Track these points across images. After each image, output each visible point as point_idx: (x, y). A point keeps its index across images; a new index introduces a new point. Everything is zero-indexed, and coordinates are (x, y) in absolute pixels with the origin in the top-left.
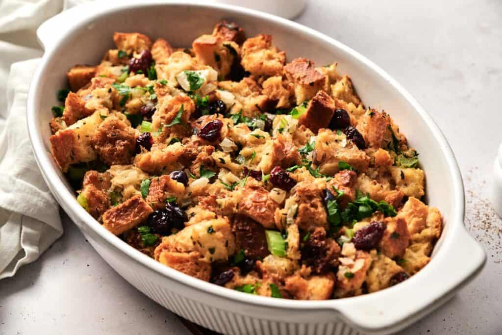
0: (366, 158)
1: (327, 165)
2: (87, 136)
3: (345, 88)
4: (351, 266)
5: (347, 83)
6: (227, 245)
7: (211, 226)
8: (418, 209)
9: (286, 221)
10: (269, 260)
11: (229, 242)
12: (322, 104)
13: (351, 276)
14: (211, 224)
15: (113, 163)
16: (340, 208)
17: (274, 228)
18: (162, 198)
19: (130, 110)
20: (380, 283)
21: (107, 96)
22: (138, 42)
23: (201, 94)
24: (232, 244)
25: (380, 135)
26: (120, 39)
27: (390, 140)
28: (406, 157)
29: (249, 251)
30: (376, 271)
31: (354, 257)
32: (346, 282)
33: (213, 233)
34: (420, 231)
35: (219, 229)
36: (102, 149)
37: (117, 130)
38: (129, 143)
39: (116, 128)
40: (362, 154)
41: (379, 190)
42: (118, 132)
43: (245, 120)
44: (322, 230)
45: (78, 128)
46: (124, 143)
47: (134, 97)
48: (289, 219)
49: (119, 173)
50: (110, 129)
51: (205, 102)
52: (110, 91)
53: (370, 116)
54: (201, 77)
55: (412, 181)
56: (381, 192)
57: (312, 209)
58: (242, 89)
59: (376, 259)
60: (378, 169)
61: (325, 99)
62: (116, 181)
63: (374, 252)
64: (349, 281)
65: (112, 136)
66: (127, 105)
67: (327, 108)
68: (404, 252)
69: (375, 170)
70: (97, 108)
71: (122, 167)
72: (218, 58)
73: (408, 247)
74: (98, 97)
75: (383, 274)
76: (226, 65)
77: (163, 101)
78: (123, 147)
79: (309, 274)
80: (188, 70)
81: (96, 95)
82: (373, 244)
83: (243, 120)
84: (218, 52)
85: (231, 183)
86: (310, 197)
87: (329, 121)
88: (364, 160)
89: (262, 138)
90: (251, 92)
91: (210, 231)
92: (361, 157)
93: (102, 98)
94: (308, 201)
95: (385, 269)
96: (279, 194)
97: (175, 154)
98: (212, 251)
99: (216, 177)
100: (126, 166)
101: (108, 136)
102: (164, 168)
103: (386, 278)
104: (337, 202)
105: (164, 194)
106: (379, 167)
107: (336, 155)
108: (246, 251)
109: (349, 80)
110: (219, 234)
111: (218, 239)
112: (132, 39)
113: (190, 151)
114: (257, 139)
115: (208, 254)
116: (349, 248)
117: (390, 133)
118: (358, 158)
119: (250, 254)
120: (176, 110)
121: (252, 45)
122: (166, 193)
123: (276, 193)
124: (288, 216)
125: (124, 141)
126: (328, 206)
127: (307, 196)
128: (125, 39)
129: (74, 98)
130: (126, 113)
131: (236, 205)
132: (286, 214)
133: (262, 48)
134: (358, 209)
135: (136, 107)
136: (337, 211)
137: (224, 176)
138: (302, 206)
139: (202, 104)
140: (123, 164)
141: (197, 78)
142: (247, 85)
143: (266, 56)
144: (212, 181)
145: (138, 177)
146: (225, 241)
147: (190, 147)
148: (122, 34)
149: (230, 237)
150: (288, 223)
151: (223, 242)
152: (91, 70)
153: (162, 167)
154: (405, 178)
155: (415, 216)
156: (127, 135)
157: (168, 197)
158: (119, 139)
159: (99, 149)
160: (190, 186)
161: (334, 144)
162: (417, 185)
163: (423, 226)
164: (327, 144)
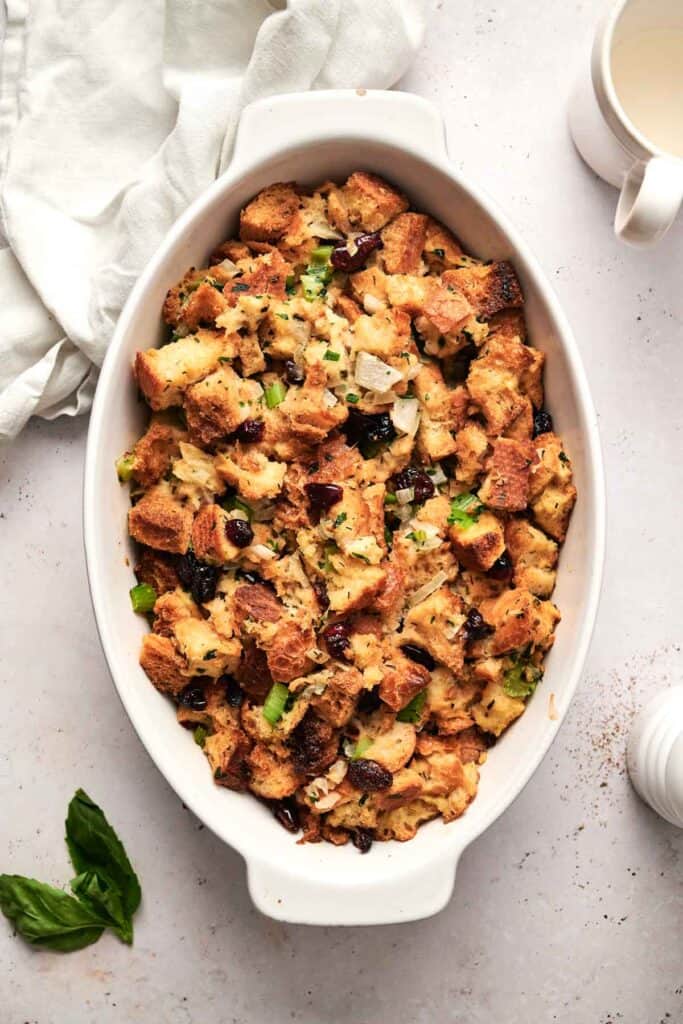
2: (180, 388)
3: (555, 512)
4: (321, 794)
9: (302, 693)
21: (256, 316)
22: (372, 216)
23: (371, 399)
26: (355, 191)
28: (523, 677)
31: (334, 786)
33: (212, 658)
34: (434, 797)
37: (216, 414)
38: (221, 437)
39: (215, 410)
41: (444, 708)
42: (216, 417)
46: (213, 434)
49: (189, 459)
50: (207, 406)
52: (265, 310)
57: (333, 708)
62: (178, 471)
65: (206, 416)
71: (199, 452)
74: (243, 311)
78: (208, 441)
79: (283, 759)
90: (447, 418)
91: (210, 656)
92: (454, 666)
93: (249, 315)
98: (200, 670)
100: (203, 455)
101: (200, 413)
109: (574, 500)
110: (219, 663)
111: (215, 667)
112: (367, 205)
128: (359, 198)
129: (209, 295)
131: (261, 640)
132: (308, 684)
143: (502, 388)
149: (235, 662)
150: (302, 696)
151: (219, 668)
154: (492, 710)
156: (225, 426)
158: (212, 425)
161: (440, 625)
162: (499, 722)
163: (444, 795)
164: (433, 619)
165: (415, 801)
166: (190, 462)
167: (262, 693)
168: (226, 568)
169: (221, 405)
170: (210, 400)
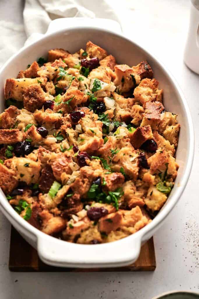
0: (136, 173)
1: (117, 166)
2: (22, 88)
3: (172, 131)
4: (75, 222)
5: (176, 129)
6: (33, 177)
7: (29, 164)
8: (137, 215)
9: (67, 182)
10: (46, 196)
11: (35, 176)
12: (142, 133)
13: (72, 227)
14: (30, 163)
15: (25, 107)
16: (98, 191)
17: (60, 182)
18: (25, 137)
19: (59, 85)
20: (85, 240)
21: (53, 72)
22: (96, 52)
23: (96, 95)
24: (36, 178)
25: (157, 165)
26: (90, 46)
27: (163, 172)
28: (165, 185)
29: (41, 187)
30: (87, 232)
31: (80, 218)
32: (68, 228)
33: (27, 168)
34: (128, 226)
35: (33, 167)
36: (24, 97)
37: (36, 92)
38: (37, 102)
39: (35, 91)
40: (136, 170)
41: (131, 193)
42: (36, 93)
43: (107, 120)
44: (78, 196)
45: (18, 81)
46: (34, 100)
47: (65, 79)
48: (69, 182)
49: (24, 114)
50: (33, 89)
51: (94, 100)
52: (56, 70)
53: (160, 152)
54: (102, 86)
55: (155, 199)
56: (131, 195)
57: (81, 183)
58: (122, 103)
59: (92, 226)
60: (143, 183)
61: (146, 131)
62: (19, 117)
63: (93, 222)
64: (70, 229)
65: (32, 94)
66: (59, 82)
67: (143, 136)
68: (110, 232)
69: (141, 183)
70: (41, 76)
71: (28, 112)
72: (123, 80)
73: (114, 231)
74: (48, 71)
75: (90, 236)
76: (127, 86)
77: (71, 89)
78: (32, 102)
79: (58, 214)
80: (99, 79)
81: (47, 69)
82: (95, 218)
83: (106, 119)
84: (125, 77)
85: (65, 148)
86: (85, 177)
87: (142, 144)
88: (135, 174)
89: (94, 133)
90: (127, 107)
91: (26, 165)
92: (134, 171)
93: (50, 72)
94: (83, 178)
95: (92, 234)
96: (74, 166)
97: (51, 119)
98: (22, 175)
99: (61, 141)
100: (29, 113)
101: (30, 92)
102: (44, 123)
103: (90, 239)
104: (98, 187)
105: (27, 136)
106: (144, 182)
107: (123, 163)
108: (40, 186)
109: (180, 128)
110: (30, 169)
111: (28, 172)
112: (94, 48)
113: (63, 121)
114: (92, 132)
115: (19, 176)
116: (83, 213)
117: (166, 168)
118: (132, 171)
119: (41, 188)
120: (71, 96)
121: (145, 83)
122: (28, 135)
123: (73, 165)
124: (69, 179)
125: (35, 99)
126: (92, 186)
127: (84, 175)
128: (91, 47)
129: (36, 65)
130: (57, 86)
131: (49, 160)
132: (69, 178)
133: (149, 87)
134: (106, 196)
135: (62, 85)
136: (95, 192)
137: (65, 143)
138: (78, 178)
139: (92, 100)
140: (29, 111)
141: (99, 86)
142: (127, 102)
143: (147, 92)
144: (58, 142)
145: (30, 121)
146: (32, 175)
147: (64, 119)
148: (92, 43)
149: (37, 174)
150: (67, 183)
151: (31, 174)
152: (62, 54)
153: (44, 122)
154: (152, 196)
155: (132, 217)
156: (39, 97)
157: (28, 138)
158: (34, 97)
159: (23, 97)
160: (47, 138)
161: (128, 156)
162: (156, 203)
163: (132, 225)
164: (124, 154)
165: (119, 229)
166: (23, 115)
167: (48, 188)
168: (35, 146)
169: (38, 89)
170: (34, 87)
